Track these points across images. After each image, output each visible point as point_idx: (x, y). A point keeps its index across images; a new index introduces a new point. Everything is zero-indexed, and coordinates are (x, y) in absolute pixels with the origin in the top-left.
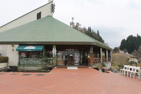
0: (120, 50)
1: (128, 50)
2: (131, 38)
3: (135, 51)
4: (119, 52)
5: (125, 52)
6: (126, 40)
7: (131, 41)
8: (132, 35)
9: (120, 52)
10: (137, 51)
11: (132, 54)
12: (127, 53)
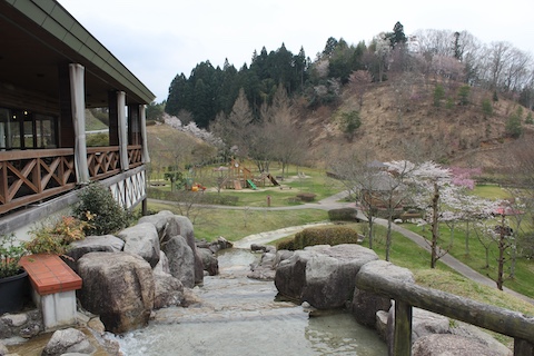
0: (167, 115)
1: (195, 113)
2: (203, 70)
3: (220, 117)
4: (163, 122)
5: (185, 123)
6: (188, 77)
7: (206, 83)
8: (208, 62)
9: (167, 121)
10: (227, 118)
11: (208, 131)
12: (193, 125)
